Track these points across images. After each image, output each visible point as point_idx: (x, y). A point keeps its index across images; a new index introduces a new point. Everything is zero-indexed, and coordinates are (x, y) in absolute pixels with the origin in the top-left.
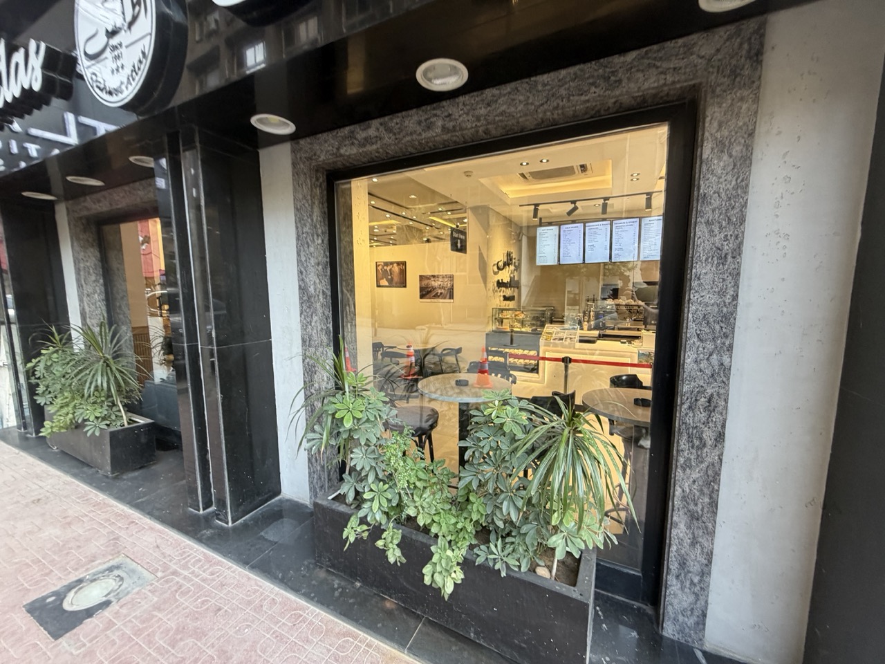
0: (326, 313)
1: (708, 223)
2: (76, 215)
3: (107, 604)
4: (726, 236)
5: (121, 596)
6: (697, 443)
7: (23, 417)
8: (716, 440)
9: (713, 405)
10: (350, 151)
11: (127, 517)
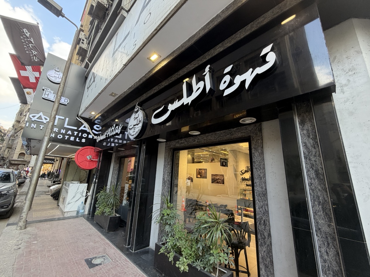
0: (169, 186)
1: (256, 168)
2: (117, 156)
3: (101, 264)
4: (261, 172)
5: (104, 263)
6: (263, 237)
7: (90, 211)
8: (268, 236)
9: (265, 223)
10: (178, 145)
11: (108, 244)
